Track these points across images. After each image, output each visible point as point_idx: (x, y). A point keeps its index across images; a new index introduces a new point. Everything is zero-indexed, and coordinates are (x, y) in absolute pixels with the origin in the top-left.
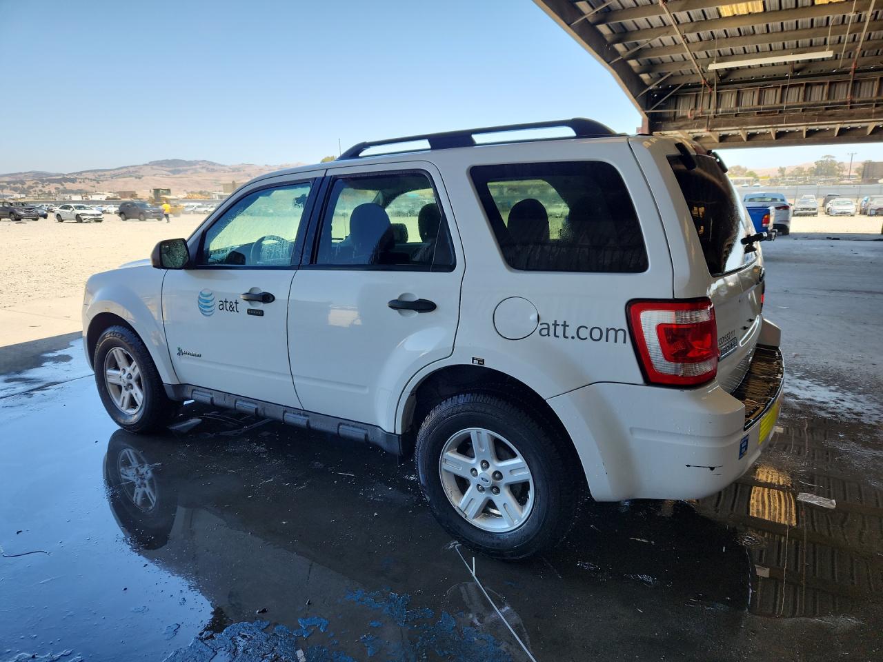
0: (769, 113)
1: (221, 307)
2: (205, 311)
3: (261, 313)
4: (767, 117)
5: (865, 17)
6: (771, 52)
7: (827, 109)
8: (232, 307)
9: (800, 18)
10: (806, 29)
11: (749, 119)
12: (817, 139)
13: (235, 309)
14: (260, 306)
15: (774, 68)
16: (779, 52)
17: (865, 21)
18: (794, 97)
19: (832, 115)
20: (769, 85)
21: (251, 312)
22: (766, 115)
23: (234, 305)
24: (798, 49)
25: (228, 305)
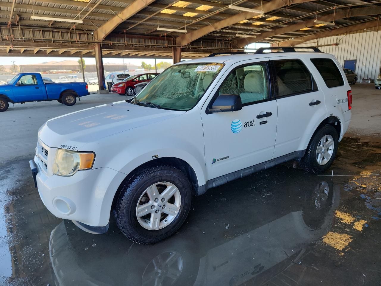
0: (39, 41)
1: (246, 126)
2: (234, 131)
3: (266, 122)
4: (39, 43)
5: (90, 10)
6: (43, 15)
7: (63, 42)
8: (252, 124)
9: (63, 4)
10: (63, 9)
11: (31, 43)
12: (53, 55)
13: (253, 124)
14: (265, 119)
15: (45, 22)
16: (47, 16)
17: (88, 12)
18: (48, 36)
19: (66, 45)
20: (36, 29)
21: (261, 123)
22: (38, 42)
23: (253, 122)
24: (54, 16)
25: (249, 123)
